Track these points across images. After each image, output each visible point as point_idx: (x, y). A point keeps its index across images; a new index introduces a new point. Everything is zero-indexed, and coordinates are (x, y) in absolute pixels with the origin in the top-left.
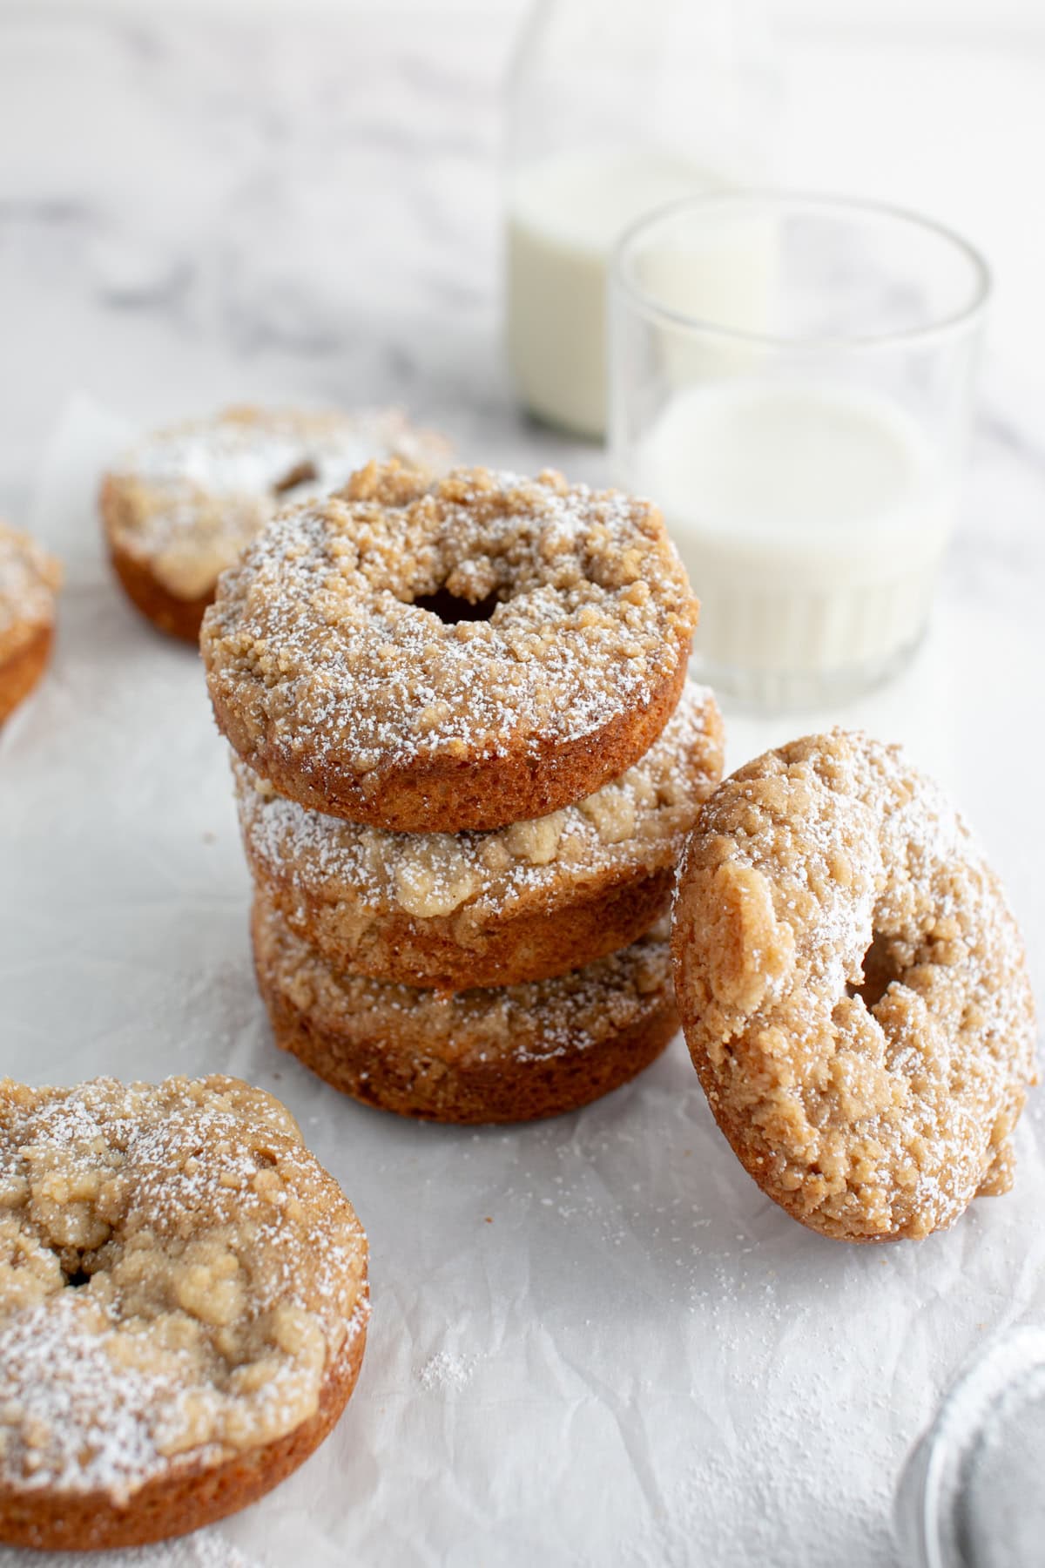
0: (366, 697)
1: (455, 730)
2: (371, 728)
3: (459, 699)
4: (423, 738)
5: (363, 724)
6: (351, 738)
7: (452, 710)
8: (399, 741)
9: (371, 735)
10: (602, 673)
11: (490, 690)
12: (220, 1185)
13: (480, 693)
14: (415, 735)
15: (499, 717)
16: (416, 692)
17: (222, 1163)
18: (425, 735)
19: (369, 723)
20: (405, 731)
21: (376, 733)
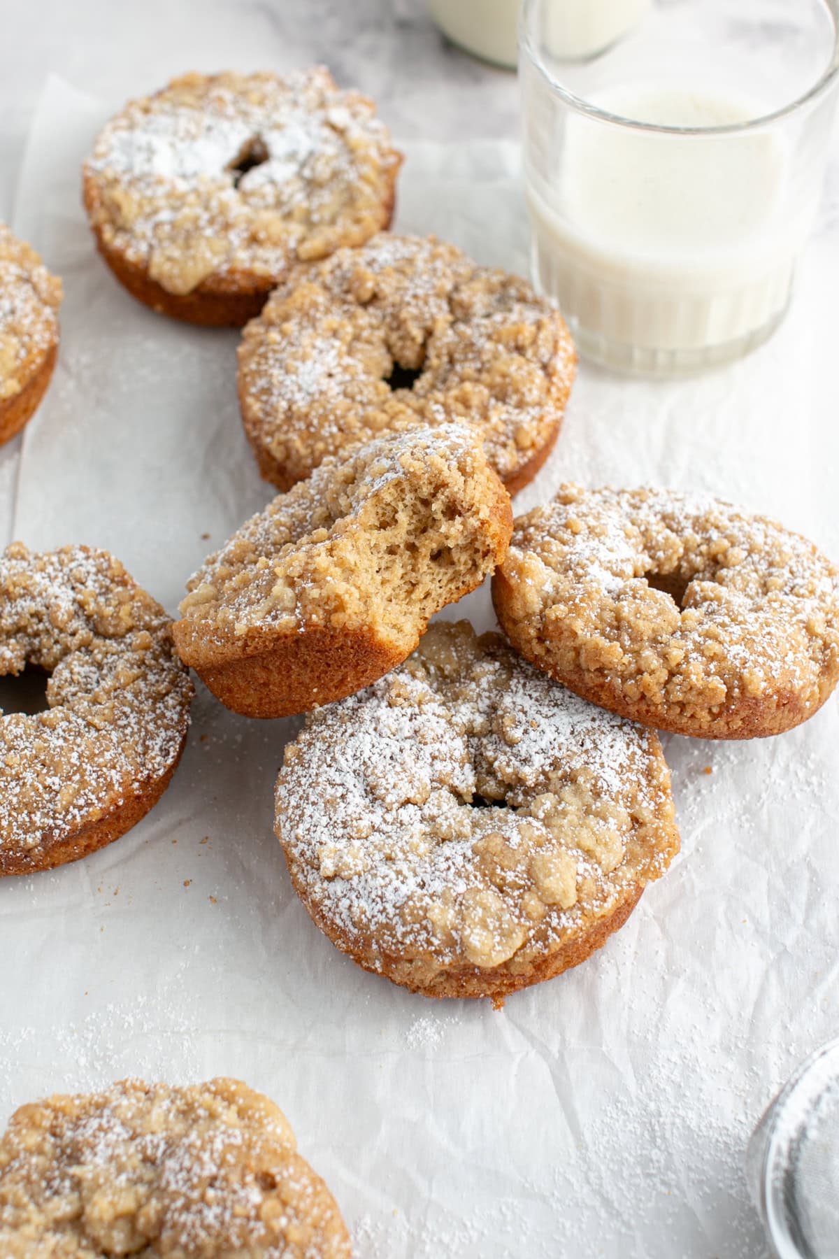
0: (15, 800)
1: (86, 801)
2: (27, 819)
3: (77, 777)
4: (67, 814)
5: (20, 819)
6: (15, 830)
7: (77, 787)
8: (51, 822)
9: (28, 824)
10: (154, 715)
11: (95, 762)
12: (234, 1216)
13: (89, 767)
14: (60, 814)
15: (109, 779)
16: (47, 783)
17: (234, 1192)
18: (67, 812)
19: (24, 817)
20: (51, 813)
21: (31, 821)
